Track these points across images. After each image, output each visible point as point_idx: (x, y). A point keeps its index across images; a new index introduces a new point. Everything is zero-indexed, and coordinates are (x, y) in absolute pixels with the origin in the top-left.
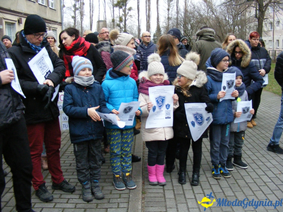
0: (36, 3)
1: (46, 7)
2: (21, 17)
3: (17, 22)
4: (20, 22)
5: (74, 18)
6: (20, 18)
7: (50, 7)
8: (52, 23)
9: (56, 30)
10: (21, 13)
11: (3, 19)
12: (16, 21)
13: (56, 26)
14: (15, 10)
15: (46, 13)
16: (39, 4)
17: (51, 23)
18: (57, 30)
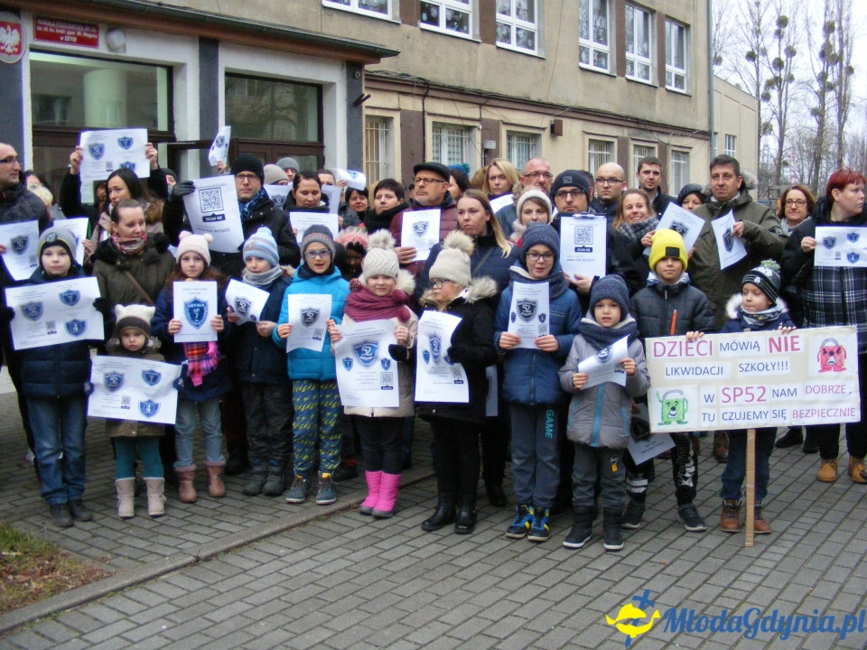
0: (619, 78)
1: (656, 87)
2: (558, 119)
3: (548, 131)
4: (556, 131)
5: (818, 113)
6: (555, 121)
7: (673, 88)
8: (673, 132)
9: (687, 153)
10: (562, 108)
11: (501, 123)
12: (544, 129)
13: (687, 141)
14: (544, 100)
15: (651, 104)
16: (629, 80)
17: (668, 134)
18: (692, 153)
